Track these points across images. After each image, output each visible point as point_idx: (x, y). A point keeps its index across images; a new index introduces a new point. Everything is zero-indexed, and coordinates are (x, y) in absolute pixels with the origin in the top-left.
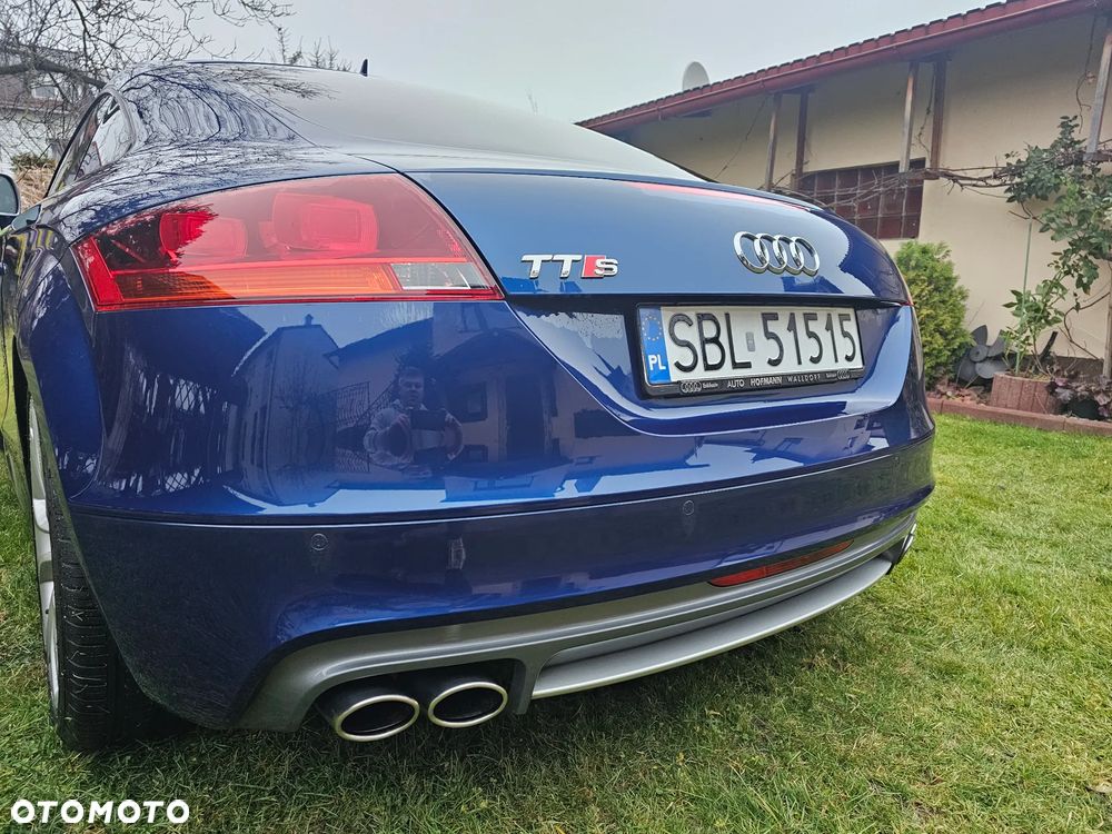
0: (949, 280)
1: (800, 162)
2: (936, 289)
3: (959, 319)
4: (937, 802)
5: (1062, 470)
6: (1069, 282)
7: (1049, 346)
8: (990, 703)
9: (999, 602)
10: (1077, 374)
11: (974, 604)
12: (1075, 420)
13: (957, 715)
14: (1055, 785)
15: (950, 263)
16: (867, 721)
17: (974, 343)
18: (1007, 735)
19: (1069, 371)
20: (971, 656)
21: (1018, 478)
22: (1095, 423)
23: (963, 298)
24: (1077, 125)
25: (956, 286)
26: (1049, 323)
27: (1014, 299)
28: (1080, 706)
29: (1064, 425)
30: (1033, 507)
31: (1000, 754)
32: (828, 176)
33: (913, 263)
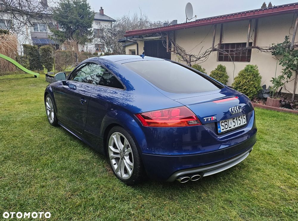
0: (258, 74)
1: (221, 41)
2: (254, 77)
3: (259, 84)
4: (257, 190)
5: (281, 124)
6: (285, 76)
7: (280, 90)
8: (265, 175)
9: (267, 156)
10: (287, 98)
11: (262, 157)
12: (285, 109)
13: (260, 177)
14: (275, 187)
15: (258, 70)
16: (245, 178)
17: (263, 89)
18: (268, 180)
19: (285, 96)
20: (262, 167)
21: (271, 127)
22: (290, 110)
23: (261, 78)
24: (289, 38)
25: (259, 76)
26: (280, 85)
27: (273, 80)
28: (279, 175)
29: (283, 110)
30: (274, 134)
31: (266, 183)
32: (227, 45)
33: (249, 71)
